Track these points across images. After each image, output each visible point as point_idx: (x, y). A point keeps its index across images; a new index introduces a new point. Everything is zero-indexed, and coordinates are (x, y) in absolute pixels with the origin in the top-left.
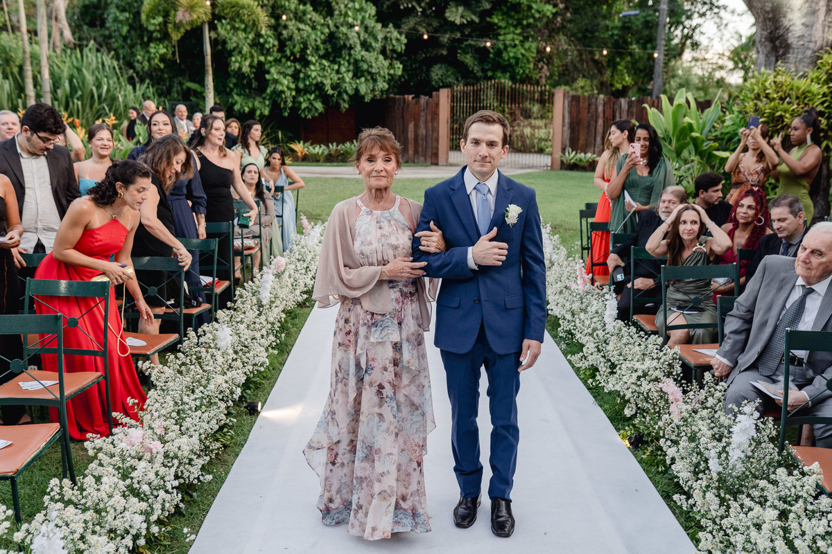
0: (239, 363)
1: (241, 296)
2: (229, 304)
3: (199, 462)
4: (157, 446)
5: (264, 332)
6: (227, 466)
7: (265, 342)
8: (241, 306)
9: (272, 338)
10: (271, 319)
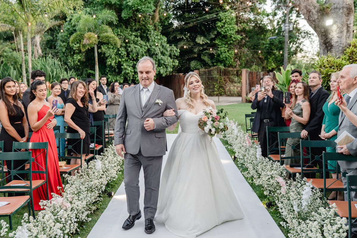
0: (104, 176)
1: (107, 150)
2: (102, 154)
3: (86, 213)
4: (69, 205)
5: (116, 164)
6: (98, 216)
7: (116, 169)
8: (106, 154)
9: (119, 167)
10: (119, 160)
